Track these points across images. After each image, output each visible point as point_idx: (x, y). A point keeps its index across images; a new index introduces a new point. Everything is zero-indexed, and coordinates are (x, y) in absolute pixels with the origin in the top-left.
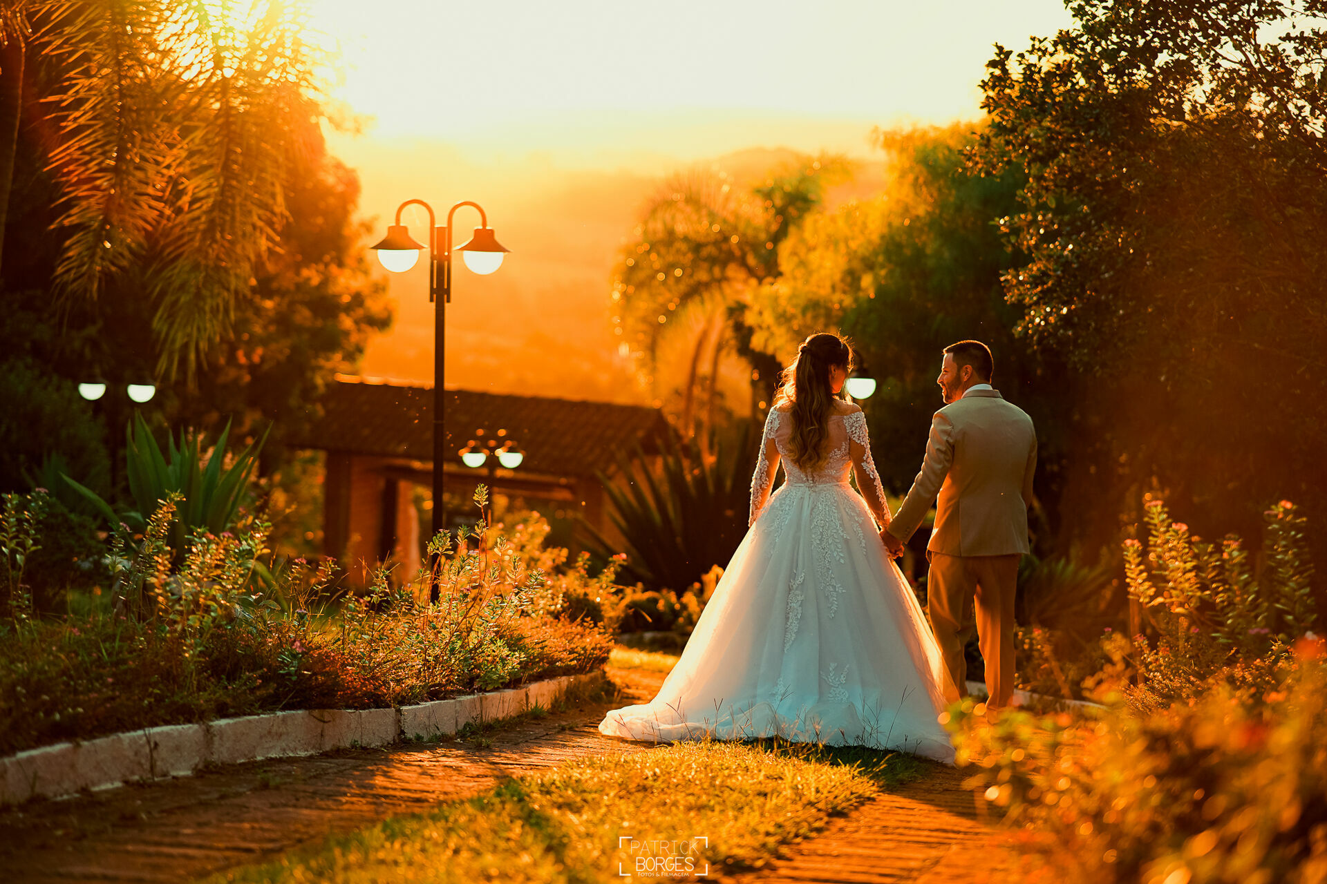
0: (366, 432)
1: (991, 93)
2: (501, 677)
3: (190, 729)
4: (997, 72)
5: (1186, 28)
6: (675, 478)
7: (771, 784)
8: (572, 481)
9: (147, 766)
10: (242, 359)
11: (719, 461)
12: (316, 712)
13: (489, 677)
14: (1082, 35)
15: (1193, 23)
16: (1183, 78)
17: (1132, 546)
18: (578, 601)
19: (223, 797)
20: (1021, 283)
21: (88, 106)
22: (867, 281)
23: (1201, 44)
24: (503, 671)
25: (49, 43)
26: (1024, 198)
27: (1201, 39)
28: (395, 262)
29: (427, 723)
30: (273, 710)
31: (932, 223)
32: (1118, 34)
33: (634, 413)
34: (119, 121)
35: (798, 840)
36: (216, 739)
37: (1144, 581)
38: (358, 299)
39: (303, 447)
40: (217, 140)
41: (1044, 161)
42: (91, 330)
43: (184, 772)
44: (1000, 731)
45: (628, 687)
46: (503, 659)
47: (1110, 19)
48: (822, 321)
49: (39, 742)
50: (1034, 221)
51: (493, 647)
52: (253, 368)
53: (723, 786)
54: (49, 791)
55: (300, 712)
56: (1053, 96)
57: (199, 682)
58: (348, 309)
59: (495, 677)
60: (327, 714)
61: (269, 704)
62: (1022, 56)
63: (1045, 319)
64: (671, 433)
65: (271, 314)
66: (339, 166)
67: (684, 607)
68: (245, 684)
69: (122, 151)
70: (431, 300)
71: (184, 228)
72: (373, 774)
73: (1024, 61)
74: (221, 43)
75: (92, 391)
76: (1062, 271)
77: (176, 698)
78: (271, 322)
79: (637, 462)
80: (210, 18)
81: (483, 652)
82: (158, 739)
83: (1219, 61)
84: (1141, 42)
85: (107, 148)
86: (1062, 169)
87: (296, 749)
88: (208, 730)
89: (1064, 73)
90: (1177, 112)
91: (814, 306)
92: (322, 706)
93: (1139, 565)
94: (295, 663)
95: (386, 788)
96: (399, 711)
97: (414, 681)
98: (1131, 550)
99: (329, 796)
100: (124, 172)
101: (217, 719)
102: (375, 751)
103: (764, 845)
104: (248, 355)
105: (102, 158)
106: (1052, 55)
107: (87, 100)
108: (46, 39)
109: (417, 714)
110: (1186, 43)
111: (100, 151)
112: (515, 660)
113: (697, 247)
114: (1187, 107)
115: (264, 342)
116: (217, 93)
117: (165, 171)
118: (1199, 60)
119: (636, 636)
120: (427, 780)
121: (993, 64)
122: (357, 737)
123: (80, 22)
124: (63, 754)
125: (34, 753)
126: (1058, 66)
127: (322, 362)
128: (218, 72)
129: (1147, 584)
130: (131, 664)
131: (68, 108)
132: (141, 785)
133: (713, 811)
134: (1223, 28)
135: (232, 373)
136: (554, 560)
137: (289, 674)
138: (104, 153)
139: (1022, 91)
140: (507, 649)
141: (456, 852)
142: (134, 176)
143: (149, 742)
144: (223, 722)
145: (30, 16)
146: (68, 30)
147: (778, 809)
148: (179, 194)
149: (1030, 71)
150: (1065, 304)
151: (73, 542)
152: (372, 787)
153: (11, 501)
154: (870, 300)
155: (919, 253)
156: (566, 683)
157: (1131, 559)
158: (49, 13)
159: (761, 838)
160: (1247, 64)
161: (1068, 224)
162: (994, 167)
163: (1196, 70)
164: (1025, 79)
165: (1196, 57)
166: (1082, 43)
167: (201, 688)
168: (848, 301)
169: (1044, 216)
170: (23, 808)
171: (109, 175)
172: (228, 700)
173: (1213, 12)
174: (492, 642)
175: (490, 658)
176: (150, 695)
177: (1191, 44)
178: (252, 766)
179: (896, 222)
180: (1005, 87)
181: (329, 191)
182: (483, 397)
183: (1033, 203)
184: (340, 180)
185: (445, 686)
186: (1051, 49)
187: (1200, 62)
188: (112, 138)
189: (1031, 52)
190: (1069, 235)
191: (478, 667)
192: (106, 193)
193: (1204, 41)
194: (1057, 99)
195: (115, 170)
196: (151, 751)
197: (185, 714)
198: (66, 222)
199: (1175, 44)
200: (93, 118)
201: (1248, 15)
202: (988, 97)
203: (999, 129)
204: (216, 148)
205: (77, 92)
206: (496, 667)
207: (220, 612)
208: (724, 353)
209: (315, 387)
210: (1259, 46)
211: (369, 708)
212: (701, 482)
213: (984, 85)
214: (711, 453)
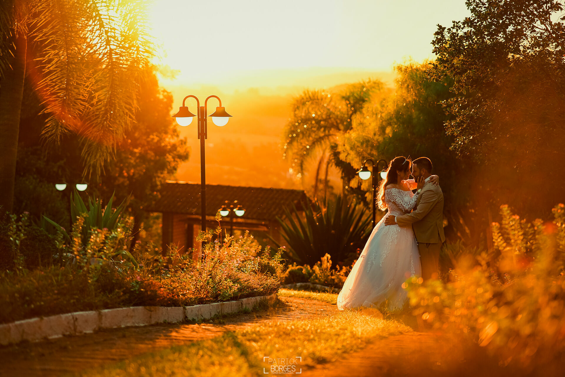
0: (179, 204)
1: (437, 46)
2: (229, 295)
3: (92, 313)
4: (439, 37)
5: (520, 16)
6: (310, 219)
7: (342, 332)
8: (267, 223)
9: (73, 328)
10: (126, 174)
11: (328, 211)
12: (148, 307)
13: (225, 295)
14: (475, 19)
15: (523, 13)
16: (520, 37)
17: (495, 225)
18: (265, 266)
19: (105, 340)
20: (452, 126)
21: (54, 62)
22: (389, 130)
23: (526, 21)
24: (230, 292)
25: (37, 36)
26: (453, 91)
27: (526, 19)
28: (183, 122)
29: (197, 313)
30: (129, 306)
31: (416, 104)
32: (491, 19)
33: (292, 192)
34: (67, 68)
35: (352, 352)
36: (103, 317)
37: (502, 240)
38: (174, 147)
39: (153, 211)
40: (108, 75)
41: (461, 74)
42: (61, 163)
43: (89, 331)
44: (429, 290)
45: (287, 302)
46: (230, 287)
47: (487, 12)
48: (370, 148)
49: (25, 317)
50: (457, 101)
51: (226, 282)
52: (130, 178)
53: (321, 332)
54: (30, 338)
55: (140, 307)
56: (464, 46)
57: (96, 294)
58: (170, 152)
59: (227, 295)
60: (152, 308)
61: (127, 303)
62: (449, 29)
63: (464, 142)
64: (308, 199)
65: (137, 155)
66: (164, 91)
67: (314, 272)
68: (116, 295)
69: (68, 81)
70: (199, 138)
71: (94, 113)
72: (171, 332)
73: (450, 32)
74: (109, 34)
75: (61, 187)
76: (470, 121)
77: (86, 300)
78: (138, 158)
79: (294, 214)
80: (104, 24)
81: (222, 284)
82: (77, 317)
83: (535, 29)
84: (501, 21)
85: (62, 80)
86: (468, 77)
87: (139, 323)
88: (100, 314)
89: (467, 36)
90: (517, 51)
91: (366, 142)
92: (150, 305)
93: (498, 233)
94: (138, 286)
95: (176, 336)
96: (184, 308)
97: (192, 296)
98: (495, 227)
99: (151, 340)
100: (70, 90)
101: (104, 309)
102: (175, 324)
103: (336, 353)
104: (128, 172)
105: (60, 84)
106: (462, 29)
107: (53, 59)
108: (35, 34)
109: (192, 310)
110: (520, 21)
111: (59, 81)
112: (236, 287)
113: (318, 122)
114: (521, 48)
115: (134, 167)
116: (108, 55)
117: (86, 88)
118: (526, 28)
119: (294, 285)
120: (194, 333)
121: (437, 33)
122: (166, 318)
123: (50, 27)
124: (35, 322)
125: (23, 322)
126: (465, 33)
127: (159, 175)
128: (108, 47)
129: (502, 242)
130: (66, 285)
131: (45, 63)
132: (70, 336)
133: (315, 340)
134: (535, 14)
135: (121, 180)
136: (256, 250)
137: (135, 291)
138: (61, 82)
139: (450, 45)
140: (232, 282)
141: (202, 356)
142: (74, 91)
143: (73, 318)
144: (106, 311)
145: (28, 25)
146: (44, 30)
147: (344, 340)
148: (92, 98)
149: (453, 36)
150: (471, 135)
151: (50, 247)
152: (170, 336)
153: (13, 218)
154: (390, 138)
155: (410, 117)
156: (259, 299)
157: (495, 231)
158: (36, 23)
159: (335, 351)
160: (547, 30)
161: (471, 101)
162: (440, 77)
163: (525, 33)
164: (451, 40)
165: (525, 27)
166: (475, 23)
167: (96, 296)
168: (381, 139)
169: (461, 98)
170: (17, 345)
171: (64, 91)
172: (109, 301)
173: (531, 8)
174: (226, 280)
175: (225, 287)
176: (74, 299)
177: (522, 21)
178: (119, 329)
179: (400, 104)
180: (443, 43)
181: (161, 101)
182: (228, 188)
183: (457, 93)
184: (165, 96)
185: (205, 298)
186: (462, 26)
187: (526, 29)
188: (64, 76)
189: (453, 28)
190: (473, 106)
191: (220, 291)
192: (63, 99)
193: (527, 20)
194: (466, 47)
195: (66, 89)
196: (74, 321)
197: (89, 307)
198: (46, 112)
199: (516, 22)
200: (56, 67)
201: (546, 8)
202: (435, 47)
203: (440, 60)
204: (107, 79)
205: (49, 56)
206: (227, 290)
207: (104, 263)
208: (330, 165)
209: (157, 186)
210: (552, 22)
211: (171, 306)
212: (320, 219)
213: (434, 43)
214: (325, 208)
